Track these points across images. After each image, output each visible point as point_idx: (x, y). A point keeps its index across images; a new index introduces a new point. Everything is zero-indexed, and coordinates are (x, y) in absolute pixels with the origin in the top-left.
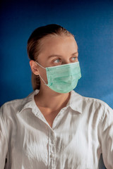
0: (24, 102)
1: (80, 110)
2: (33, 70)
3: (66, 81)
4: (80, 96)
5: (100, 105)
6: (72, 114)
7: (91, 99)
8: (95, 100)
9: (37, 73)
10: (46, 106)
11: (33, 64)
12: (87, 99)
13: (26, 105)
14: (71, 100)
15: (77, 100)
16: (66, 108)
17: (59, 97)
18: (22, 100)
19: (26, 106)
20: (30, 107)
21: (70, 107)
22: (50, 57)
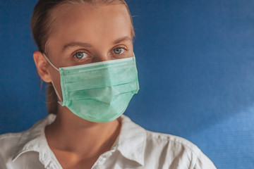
0: (25, 138)
1: (140, 159)
2: (40, 71)
3: (100, 98)
4: (142, 130)
5: (183, 148)
6: (124, 167)
7: (164, 136)
8: (172, 138)
9: (47, 78)
10: (69, 149)
11: (39, 60)
12: (155, 135)
13: (28, 145)
14: (121, 137)
15: (134, 138)
16: (109, 153)
17: (94, 130)
18: (19, 135)
19: (27, 148)
20: (35, 149)
21: (118, 153)
22: (66, 46)
